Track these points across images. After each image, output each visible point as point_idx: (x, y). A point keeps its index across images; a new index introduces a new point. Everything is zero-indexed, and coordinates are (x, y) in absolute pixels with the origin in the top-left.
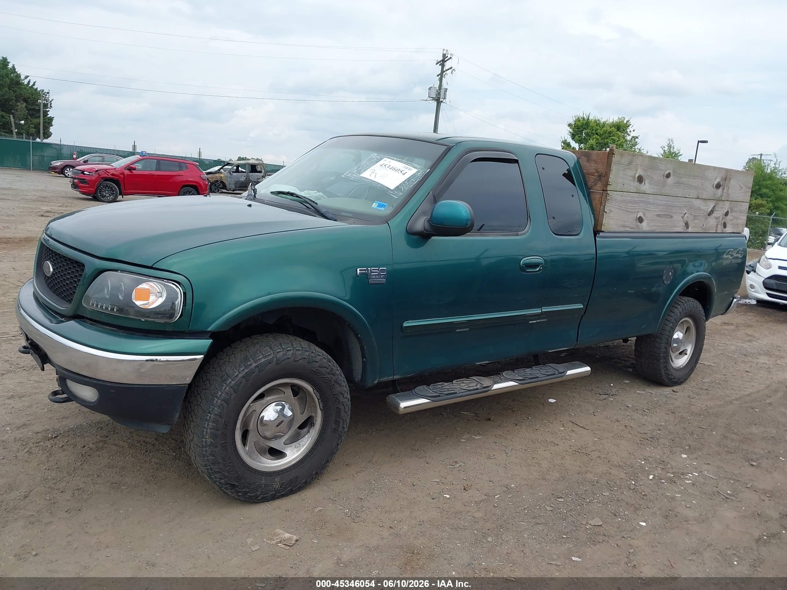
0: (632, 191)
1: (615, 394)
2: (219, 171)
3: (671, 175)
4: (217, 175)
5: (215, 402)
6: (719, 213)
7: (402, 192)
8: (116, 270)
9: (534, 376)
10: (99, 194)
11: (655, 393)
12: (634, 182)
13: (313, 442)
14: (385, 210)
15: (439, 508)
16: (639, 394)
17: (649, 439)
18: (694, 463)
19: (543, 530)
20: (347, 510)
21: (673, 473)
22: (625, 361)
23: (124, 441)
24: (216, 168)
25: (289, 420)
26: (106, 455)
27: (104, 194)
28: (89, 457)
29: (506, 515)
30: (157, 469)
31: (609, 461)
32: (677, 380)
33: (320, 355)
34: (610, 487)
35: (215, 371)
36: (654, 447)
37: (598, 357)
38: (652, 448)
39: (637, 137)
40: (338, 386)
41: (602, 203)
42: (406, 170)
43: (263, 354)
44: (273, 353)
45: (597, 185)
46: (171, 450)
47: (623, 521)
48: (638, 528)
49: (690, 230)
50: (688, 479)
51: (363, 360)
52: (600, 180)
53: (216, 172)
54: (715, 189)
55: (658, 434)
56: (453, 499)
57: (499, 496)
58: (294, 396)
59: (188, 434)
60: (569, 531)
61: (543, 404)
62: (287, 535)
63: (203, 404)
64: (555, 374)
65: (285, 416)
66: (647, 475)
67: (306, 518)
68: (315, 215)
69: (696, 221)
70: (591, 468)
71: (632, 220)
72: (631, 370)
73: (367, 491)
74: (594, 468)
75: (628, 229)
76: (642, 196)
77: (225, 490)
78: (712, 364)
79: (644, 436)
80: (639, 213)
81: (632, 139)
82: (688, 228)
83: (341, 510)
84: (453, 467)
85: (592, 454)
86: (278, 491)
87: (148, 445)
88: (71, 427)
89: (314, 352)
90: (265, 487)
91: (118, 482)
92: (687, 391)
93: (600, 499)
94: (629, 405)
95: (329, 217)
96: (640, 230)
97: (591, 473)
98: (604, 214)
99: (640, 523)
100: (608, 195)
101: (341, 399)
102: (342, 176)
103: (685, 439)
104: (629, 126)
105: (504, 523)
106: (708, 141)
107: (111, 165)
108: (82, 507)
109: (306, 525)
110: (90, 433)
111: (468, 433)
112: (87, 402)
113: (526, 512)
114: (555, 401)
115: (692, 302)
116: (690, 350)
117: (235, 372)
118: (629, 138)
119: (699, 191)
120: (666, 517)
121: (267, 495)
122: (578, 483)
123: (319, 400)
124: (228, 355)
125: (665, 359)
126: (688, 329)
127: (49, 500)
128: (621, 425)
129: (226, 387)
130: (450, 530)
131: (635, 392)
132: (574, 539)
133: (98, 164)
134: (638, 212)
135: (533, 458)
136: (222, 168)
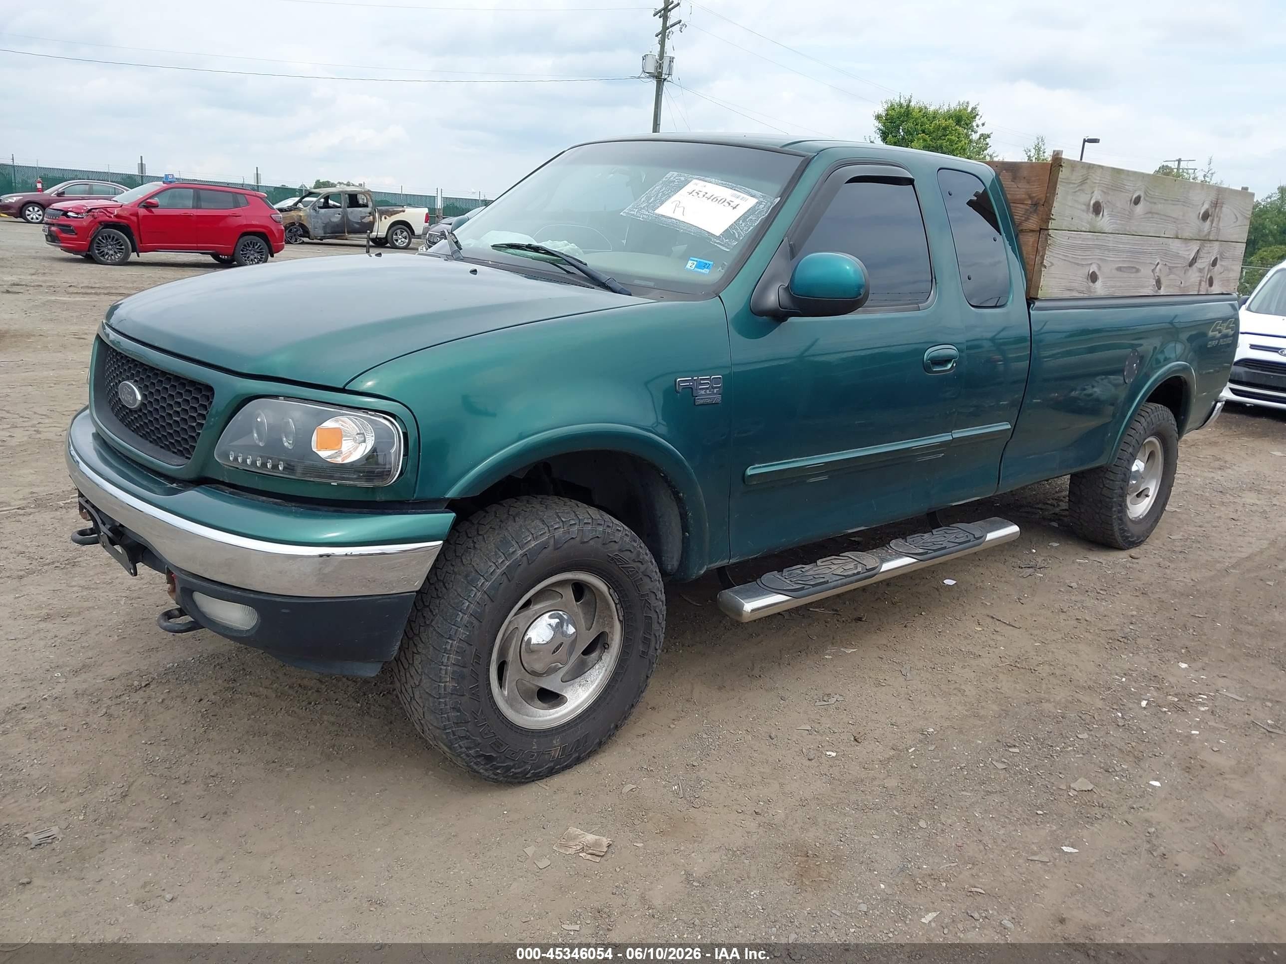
0: (1084, 229)
1: (1043, 565)
2: (295, 207)
3: (1142, 199)
4: (293, 213)
5: (459, 620)
6: (1203, 263)
7: (736, 239)
8: (276, 397)
9: (940, 547)
10: (97, 252)
11: (1105, 562)
12: (1087, 213)
13: (608, 675)
14: (710, 275)
15: (826, 775)
16: (1080, 564)
17: (1121, 640)
18: (1202, 677)
19: (1003, 803)
20: (676, 787)
21: (1176, 695)
22: (1041, 509)
23: (266, 688)
24: (289, 202)
25: (570, 641)
26: (243, 712)
27: (106, 251)
28: (214, 718)
29: (936, 780)
30: (336, 733)
31: (1071, 681)
32: (1136, 538)
33: (620, 531)
34: (1085, 724)
35: (452, 565)
36: (1132, 653)
37: (998, 505)
38: (1131, 655)
39: (989, 136)
40: (648, 580)
41: (1039, 251)
42: (736, 202)
43: (533, 534)
44: (547, 531)
45: (1031, 221)
46: (351, 699)
47: (1124, 780)
48: (1150, 790)
49: (1162, 292)
50: (1203, 705)
51: (683, 534)
52: (1035, 211)
53: (290, 209)
54: (1201, 221)
55: (1133, 631)
56: (843, 759)
57: (914, 749)
58: (577, 600)
59: (408, 675)
60: (1045, 803)
61: (937, 589)
62: (590, 838)
63: (437, 623)
64: (969, 541)
65: (564, 634)
66: (1136, 701)
67: (613, 805)
68: (593, 286)
69: (1172, 276)
70: (1044, 693)
71: (1081, 279)
72: (1055, 524)
73: (699, 752)
74: (1050, 692)
75: (1076, 294)
76: (1099, 238)
77: (475, 767)
78: (1177, 510)
79: (1111, 635)
80: (1092, 267)
81: (980, 138)
82: (1159, 289)
83: (665, 787)
84: (827, 703)
85: (1039, 669)
86: (558, 761)
87: (310, 692)
88: (168, 666)
89: (611, 525)
90: (538, 755)
91: (276, 760)
92: (1152, 557)
93: (1077, 745)
94: (1072, 585)
95: (618, 289)
96: (1092, 295)
97: (1048, 701)
98: (1043, 269)
99: (1151, 782)
100: (1049, 237)
101: (653, 602)
102: (622, 213)
103: (1176, 637)
104: (975, 117)
105: (936, 794)
106: (1099, 140)
107: (113, 199)
108: (228, 808)
109: (616, 817)
110: (203, 676)
111: (833, 644)
112: (235, 630)
113: (966, 773)
114: (955, 582)
115: (1162, 410)
116: (1153, 488)
117: (490, 567)
118: (975, 137)
119: (1179, 226)
120: (1188, 769)
121: (540, 770)
122: (1033, 719)
123: (618, 606)
124: (471, 537)
125: (1121, 506)
126: (1152, 455)
127: (167, 799)
128: (1069, 619)
129: (476, 593)
130: (854, 812)
131: (1073, 562)
132: (1055, 817)
133: (83, 199)
134: (1091, 264)
135: (949, 681)
136: (300, 201)
